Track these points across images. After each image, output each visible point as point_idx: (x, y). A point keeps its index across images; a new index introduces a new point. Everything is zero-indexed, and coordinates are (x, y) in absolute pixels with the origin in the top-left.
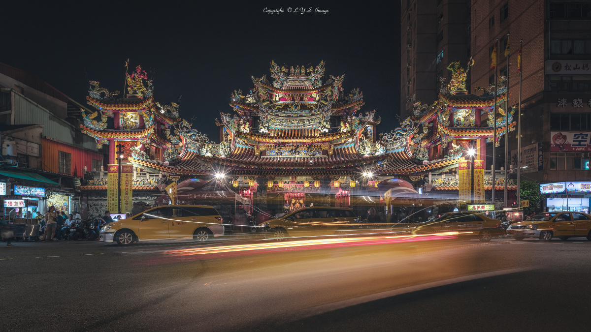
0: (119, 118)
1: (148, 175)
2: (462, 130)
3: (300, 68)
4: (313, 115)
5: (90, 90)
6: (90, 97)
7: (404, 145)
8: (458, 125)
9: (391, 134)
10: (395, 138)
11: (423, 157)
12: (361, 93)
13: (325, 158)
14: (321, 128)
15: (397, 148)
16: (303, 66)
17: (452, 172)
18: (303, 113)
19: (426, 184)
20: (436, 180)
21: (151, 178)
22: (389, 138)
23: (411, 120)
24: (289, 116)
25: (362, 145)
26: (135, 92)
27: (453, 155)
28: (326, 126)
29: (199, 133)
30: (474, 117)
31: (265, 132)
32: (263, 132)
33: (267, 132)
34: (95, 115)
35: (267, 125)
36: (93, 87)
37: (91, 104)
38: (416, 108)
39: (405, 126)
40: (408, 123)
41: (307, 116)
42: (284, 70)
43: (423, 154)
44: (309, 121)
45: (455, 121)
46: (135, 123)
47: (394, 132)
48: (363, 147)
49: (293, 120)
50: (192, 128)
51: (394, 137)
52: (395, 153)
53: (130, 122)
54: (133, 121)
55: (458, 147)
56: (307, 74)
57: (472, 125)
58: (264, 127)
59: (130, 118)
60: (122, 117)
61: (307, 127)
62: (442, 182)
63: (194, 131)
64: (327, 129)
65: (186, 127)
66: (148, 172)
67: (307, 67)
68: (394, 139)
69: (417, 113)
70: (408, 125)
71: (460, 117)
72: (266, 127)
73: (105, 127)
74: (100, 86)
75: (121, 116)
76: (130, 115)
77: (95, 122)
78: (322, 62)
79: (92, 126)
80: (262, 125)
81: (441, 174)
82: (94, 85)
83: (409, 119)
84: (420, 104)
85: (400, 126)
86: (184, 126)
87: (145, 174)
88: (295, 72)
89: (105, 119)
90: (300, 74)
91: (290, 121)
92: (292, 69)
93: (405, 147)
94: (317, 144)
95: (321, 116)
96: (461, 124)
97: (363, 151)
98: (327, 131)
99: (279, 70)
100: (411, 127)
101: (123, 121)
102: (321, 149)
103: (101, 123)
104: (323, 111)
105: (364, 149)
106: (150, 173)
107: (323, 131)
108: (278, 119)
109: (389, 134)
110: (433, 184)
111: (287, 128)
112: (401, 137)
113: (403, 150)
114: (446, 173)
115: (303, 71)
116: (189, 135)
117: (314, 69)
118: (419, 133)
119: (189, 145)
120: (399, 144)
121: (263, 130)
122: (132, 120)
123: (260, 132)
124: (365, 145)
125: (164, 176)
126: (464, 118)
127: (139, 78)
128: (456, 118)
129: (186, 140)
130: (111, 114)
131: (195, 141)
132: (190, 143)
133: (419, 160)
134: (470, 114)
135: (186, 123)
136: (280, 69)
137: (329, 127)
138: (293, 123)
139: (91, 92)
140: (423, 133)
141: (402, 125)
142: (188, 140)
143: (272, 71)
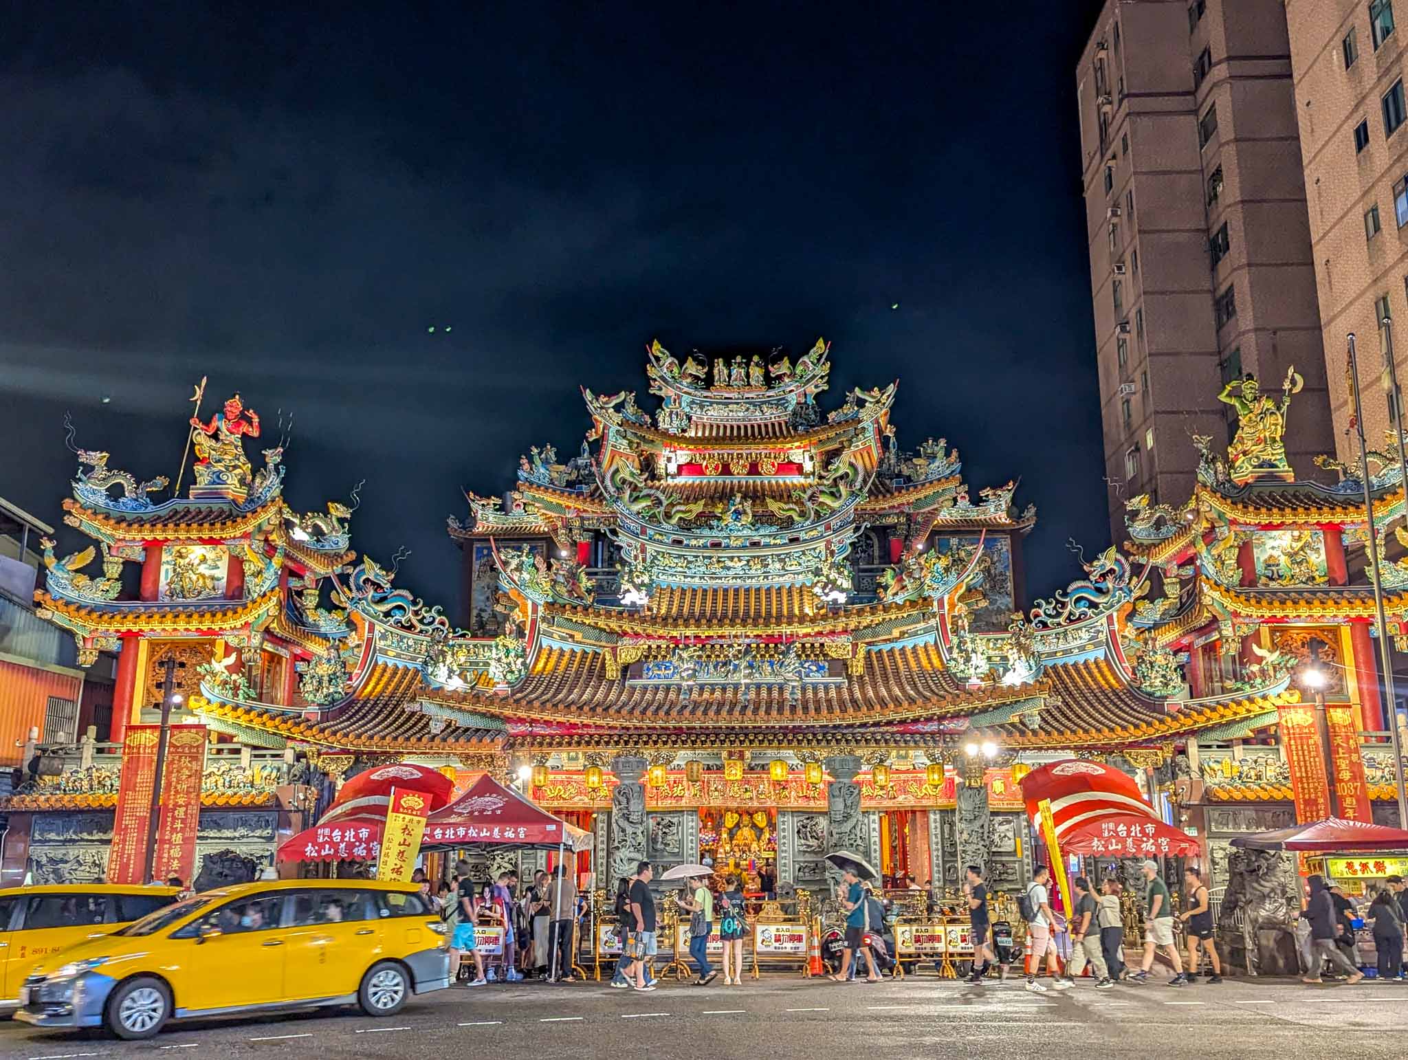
0: (159, 564)
1: (246, 754)
2: (1286, 597)
3: (748, 365)
4: (794, 540)
5: (80, 480)
6: (76, 500)
7: (1102, 637)
8: (1271, 579)
9: (1058, 602)
10: (1071, 614)
11: (1166, 685)
12: (955, 453)
13: (838, 688)
14: (824, 588)
15: (1082, 649)
16: (756, 358)
17: (1265, 737)
18: (763, 534)
19: (1182, 778)
20: (1216, 766)
21: (258, 764)
22: (1049, 616)
23: (1119, 556)
24: (716, 545)
25: (959, 647)
26: (218, 479)
27: (1259, 680)
28: (839, 583)
29: (414, 603)
30: (1323, 551)
31: (639, 602)
32: (633, 604)
33: (645, 601)
34: (88, 556)
35: (646, 579)
36: (89, 469)
37: (77, 524)
38: (1134, 514)
39: (1103, 576)
40: (1109, 565)
41: (775, 545)
42: (692, 367)
43: (1164, 676)
44: (782, 560)
45: (1260, 567)
46: (213, 578)
47: (1065, 594)
48: (961, 651)
49: (732, 559)
50: (395, 585)
51: (1066, 613)
52: (1075, 665)
53: (194, 577)
54: (207, 573)
55: (1273, 657)
56: (769, 381)
57: (1318, 580)
58: (638, 588)
59: (196, 562)
60: (170, 558)
61: (776, 581)
62: (1235, 770)
63: (399, 595)
64: (842, 590)
65: (373, 583)
66: (246, 745)
67: (769, 359)
68: (1068, 618)
69: (1140, 529)
70: (1112, 571)
71: (1276, 553)
72: (643, 584)
73: (113, 594)
74: (110, 466)
75: (165, 557)
76: (196, 552)
77: (83, 580)
78: (820, 343)
79: (72, 594)
80: (631, 581)
81: (1227, 745)
82: (93, 462)
83: (1112, 551)
84: (1145, 502)
85: (1086, 576)
86: (367, 580)
87: (238, 751)
88: (730, 376)
89: (113, 569)
90: (749, 384)
91: (719, 562)
92: (720, 366)
93: (1107, 644)
94: (811, 639)
95: (821, 545)
96: (1280, 577)
97: (962, 667)
98: (842, 598)
99: (676, 370)
100: (1121, 577)
101: (171, 574)
102: (825, 655)
103: (101, 583)
104: (828, 528)
105: (968, 660)
106: (255, 748)
107: (830, 598)
108: (679, 557)
109: (1048, 603)
110: (1207, 777)
111: (709, 583)
112: (1090, 612)
113: (1100, 654)
114: (1246, 741)
115: (756, 373)
116: (385, 607)
117: (794, 363)
118: (1150, 597)
119: (381, 644)
120: (1085, 635)
121: (633, 597)
122: (203, 569)
123: (623, 602)
124: (969, 646)
125: (299, 756)
126: (1291, 555)
127: (232, 433)
128: (1260, 556)
129: (372, 628)
130: (137, 554)
131: (403, 626)
132: (383, 637)
133: (1151, 694)
134: (1307, 545)
135: (371, 570)
136: (681, 365)
137: (847, 584)
138: (729, 568)
139: (80, 486)
140: (1166, 597)
141: (1091, 572)
142: (379, 628)
143: (652, 372)
